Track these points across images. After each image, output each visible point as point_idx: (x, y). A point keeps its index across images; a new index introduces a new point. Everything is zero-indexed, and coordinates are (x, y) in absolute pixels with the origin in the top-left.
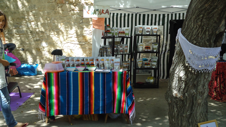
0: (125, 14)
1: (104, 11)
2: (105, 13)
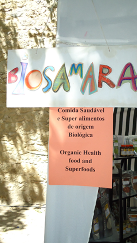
1: (109, 69)
2: (116, 81)
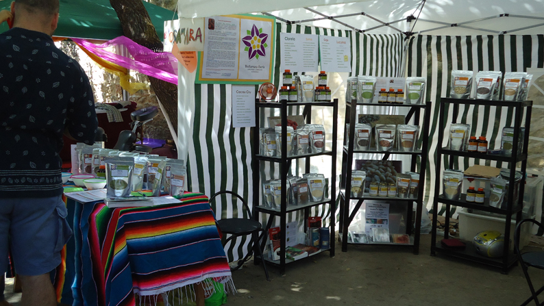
1: (193, 32)
2: (195, 38)
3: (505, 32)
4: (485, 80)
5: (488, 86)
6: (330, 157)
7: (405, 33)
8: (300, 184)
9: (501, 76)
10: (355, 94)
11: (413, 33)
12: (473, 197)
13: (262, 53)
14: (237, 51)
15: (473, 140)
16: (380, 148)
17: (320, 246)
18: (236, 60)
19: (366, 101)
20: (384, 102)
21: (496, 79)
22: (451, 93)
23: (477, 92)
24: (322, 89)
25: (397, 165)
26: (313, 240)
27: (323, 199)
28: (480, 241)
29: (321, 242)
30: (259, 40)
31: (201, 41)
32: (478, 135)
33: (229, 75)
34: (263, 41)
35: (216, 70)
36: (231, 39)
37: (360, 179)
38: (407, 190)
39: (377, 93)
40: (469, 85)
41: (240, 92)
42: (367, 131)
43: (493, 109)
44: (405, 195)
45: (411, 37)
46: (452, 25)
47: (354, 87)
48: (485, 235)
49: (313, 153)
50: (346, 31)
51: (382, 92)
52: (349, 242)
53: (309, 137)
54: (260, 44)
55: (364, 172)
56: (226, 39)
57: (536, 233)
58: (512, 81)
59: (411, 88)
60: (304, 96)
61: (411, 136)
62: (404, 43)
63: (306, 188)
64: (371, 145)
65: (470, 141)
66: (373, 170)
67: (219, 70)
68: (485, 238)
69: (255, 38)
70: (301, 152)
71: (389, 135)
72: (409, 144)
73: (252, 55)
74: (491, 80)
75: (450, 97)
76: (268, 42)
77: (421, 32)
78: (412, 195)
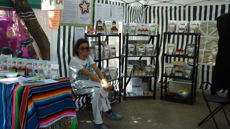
0: (171, 7)
3: (186, 5)
4: (182, 24)
5: (183, 27)
6: (118, 59)
7: (144, 5)
8: (106, 71)
9: (188, 23)
10: (127, 31)
11: (147, 5)
12: (178, 74)
13: (87, 12)
14: (77, 11)
15: (177, 50)
16: (139, 55)
17: (115, 99)
18: (76, 15)
19: (132, 34)
20: (140, 35)
21: (187, 24)
22: (168, 30)
23: (179, 29)
24: (115, 29)
25: (145, 62)
26: (112, 96)
27: (116, 78)
28: (181, 92)
29: (115, 97)
30: (86, 6)
31: (62, 4)
32: (179, 48)
33: (73, 22)
34: (88, 6)
35: (67, 19)
36: (74, 5)
37: (131, 68)
38: (150, 72)
39: (137, 31)
40: (175, 27)
41: (78, 30)
42: (133, 47)
43: (185, 36)
44: (149, 75)
45: (146, 7)
46: (164, 2)
47: (127, 28)
48: (183, 90)
49: (111, 57)
50: (122, 3)
51: (139, 30)
52: (126, 96)
53: (109, 50)
54: (87, 7)
55: (132, 65)
56: (71, 4)
57: (199, 88)
58: (193, 24)
59: (151, 28)
60: (107, 32)
61: (152, 49)
62: (144, 9)
63: (108, 73)
64: (135, 53)
65: (176, 50)
66: (135, 64)
67: (68, 19)
68: (183, 91)
69: (85, 5)
70: (106, 57)
71: (142, 49)
72: (151, 52)
73: (83, 12)
74: (184, 24)
75: (168, 32)
76: (90, 7)
77: (151, 5)
78: (152, 74)
